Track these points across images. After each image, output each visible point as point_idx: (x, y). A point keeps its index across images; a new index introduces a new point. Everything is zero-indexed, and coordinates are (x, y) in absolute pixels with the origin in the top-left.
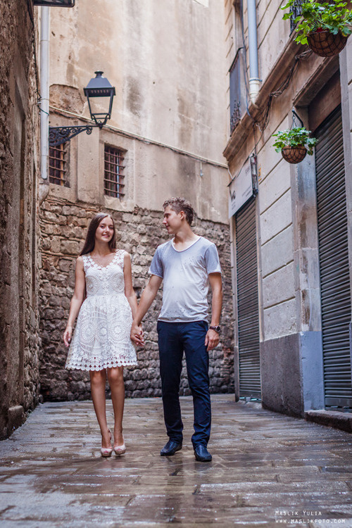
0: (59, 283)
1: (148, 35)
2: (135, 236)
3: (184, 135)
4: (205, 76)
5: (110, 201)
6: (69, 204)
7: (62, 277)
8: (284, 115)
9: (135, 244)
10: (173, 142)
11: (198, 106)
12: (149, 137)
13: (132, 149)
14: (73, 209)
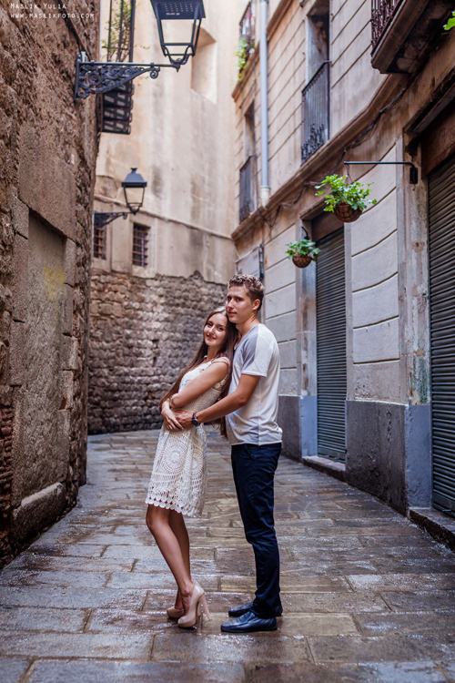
0: (97, 339)
1: (168, 129)
2: (155, 298)
3: (195, 213)
4: (213, 162)
5: (137, 270)
6: (105, 274)
7: (99, 333)
8: (291, 223)
9: (155, 304)
10: (186, 219)
11: (206, 188)
12: (167, 215)
13: (155, 226)
14: (109, 278)
